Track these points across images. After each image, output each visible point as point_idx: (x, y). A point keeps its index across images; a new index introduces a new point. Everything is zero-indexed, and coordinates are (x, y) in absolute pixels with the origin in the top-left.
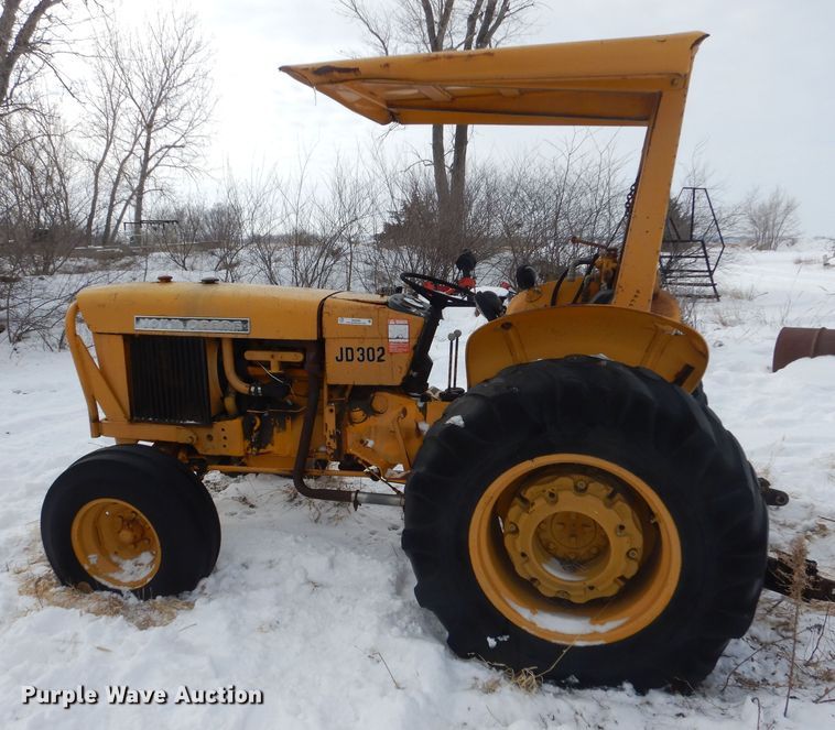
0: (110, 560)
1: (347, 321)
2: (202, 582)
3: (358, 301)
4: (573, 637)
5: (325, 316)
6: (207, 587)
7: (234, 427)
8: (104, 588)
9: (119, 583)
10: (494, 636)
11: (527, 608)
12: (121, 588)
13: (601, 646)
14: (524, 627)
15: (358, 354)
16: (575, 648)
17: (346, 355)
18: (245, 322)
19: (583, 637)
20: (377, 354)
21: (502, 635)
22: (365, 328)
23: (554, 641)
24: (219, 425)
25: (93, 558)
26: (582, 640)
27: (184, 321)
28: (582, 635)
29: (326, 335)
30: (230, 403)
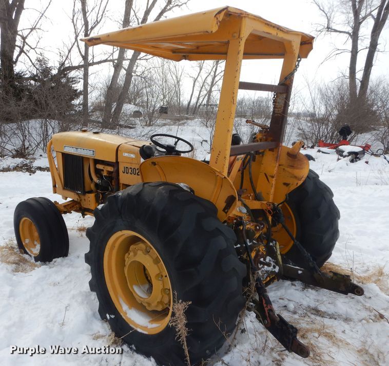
0: (34, 243)
1: (126, 154)
2: (54, 260)
3: (134, 146)
4: (137, 325)
5: (119, 151)
6: (57, 262)
7: (91, 197)
8: (27, 253)
9: (32, 252)
10: (109, 314)
11: (127, 305)
12: (32, 255)
13: (146, 334)
14: (121, 314)
15: (130, 171)
16: (136, 331)
17: (126, 170)
18: (93, 151)
19: (142, 327)
20: (137, 171)
21: (112, 315)
22: (132, 158)
23: (131, 325)
24: (88, 195)
25: (27, 241)
26: (141, 329)
27: (77, 148)
28: (142, 326)
29: (119, 161)
30: (92, 186)
